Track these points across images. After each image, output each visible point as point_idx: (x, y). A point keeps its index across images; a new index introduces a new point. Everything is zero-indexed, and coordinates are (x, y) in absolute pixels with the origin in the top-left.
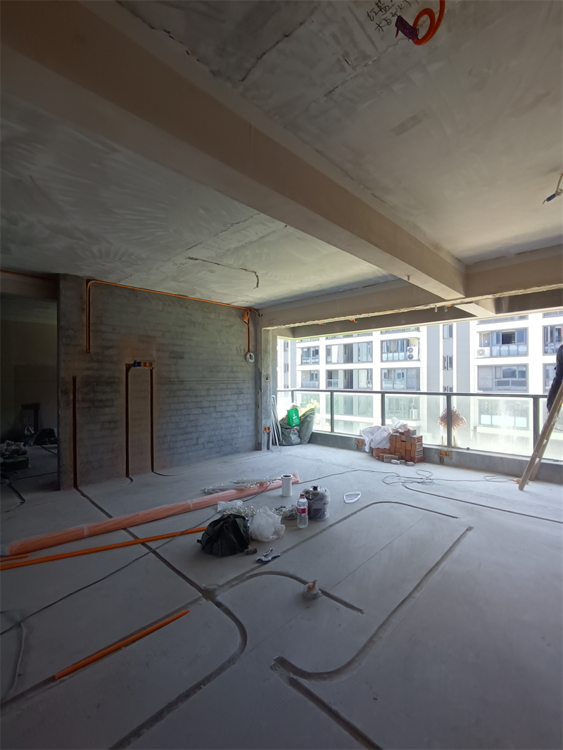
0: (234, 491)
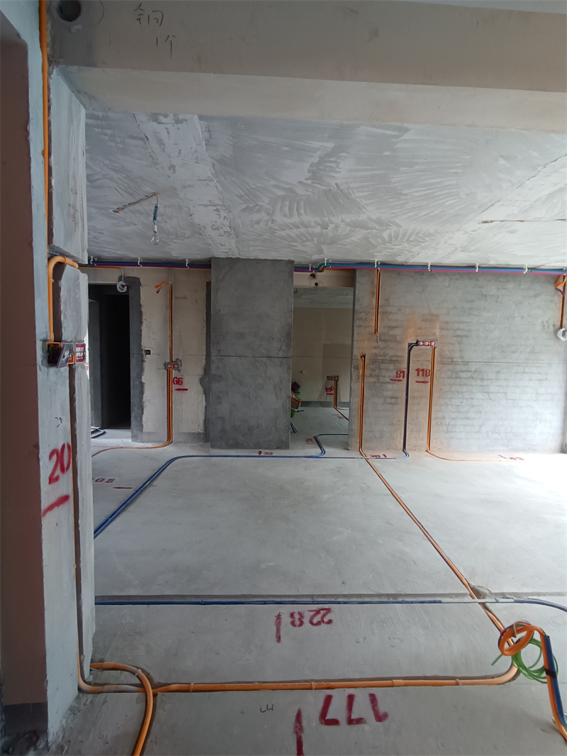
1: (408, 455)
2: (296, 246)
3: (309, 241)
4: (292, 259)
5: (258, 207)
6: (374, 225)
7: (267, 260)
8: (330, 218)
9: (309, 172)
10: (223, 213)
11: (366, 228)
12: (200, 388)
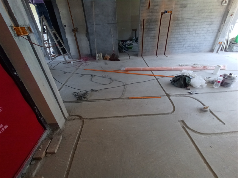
0: (191, 67)
1: (157, 57)
12: (86, 38)
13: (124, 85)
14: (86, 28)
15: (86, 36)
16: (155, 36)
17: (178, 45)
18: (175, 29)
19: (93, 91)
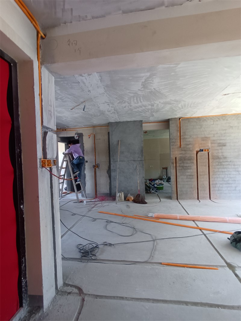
1: (200, 202)
2: (142, 115)
3: (147, 112)
4: (141, 120)
5: (124, 101)
6: (174, 102)
7: (131, 121)
8: (154, 102)
9: (142, 85)
10: (111, 105)
11: (170, 104)
12: (107, 175)
13: (154, 241)
14: (108, 164)
15: (107, 173)
16: (193, 176)
17: (228, 187)
18: (219, 169)
19: (106, 245)
